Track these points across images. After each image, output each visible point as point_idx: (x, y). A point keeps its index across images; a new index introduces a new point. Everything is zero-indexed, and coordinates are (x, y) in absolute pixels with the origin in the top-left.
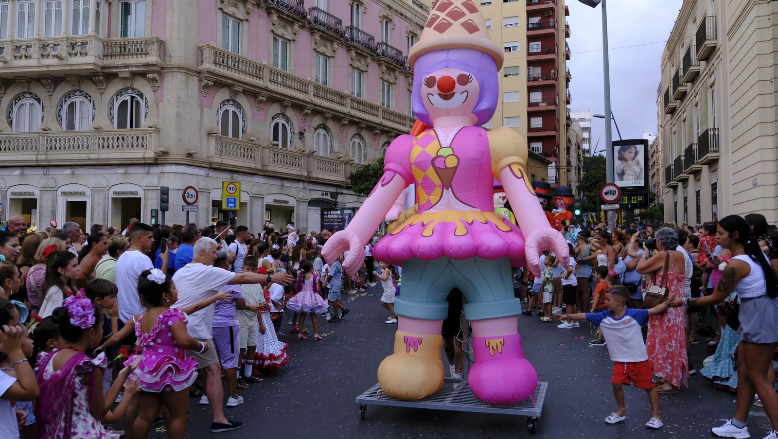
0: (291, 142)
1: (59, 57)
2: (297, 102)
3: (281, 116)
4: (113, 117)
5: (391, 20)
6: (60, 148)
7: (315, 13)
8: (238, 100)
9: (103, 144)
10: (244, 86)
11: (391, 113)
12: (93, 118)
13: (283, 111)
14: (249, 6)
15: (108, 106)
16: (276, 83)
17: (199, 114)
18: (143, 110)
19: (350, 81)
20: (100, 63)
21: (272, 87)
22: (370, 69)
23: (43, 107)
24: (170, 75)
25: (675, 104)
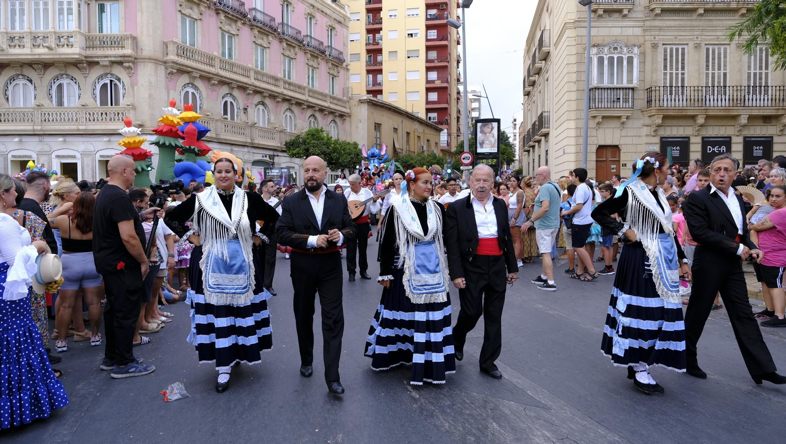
0: (237, 116)
1: (49, 48)
2: (241, 84)
3: (229, 95)
4: (96, 97)
5: (314, 17)
6: (53, 121)
7: (254, 13)
8: (195, 84)
9: (89, 118)
10: (200, 73)
11: (315, 92)
12: (79, 97)
13: (231, 92)
14: (202, 8)
15: (92, 87)
16: (225, 69)
17: (166, 95)
18: (121, 91)
19: (282, 66)
20: (84, 53)
21: (223, 73)
22: (298, 57)
23: (35, 87)
24: (142, 64)
25: (529, 89)
